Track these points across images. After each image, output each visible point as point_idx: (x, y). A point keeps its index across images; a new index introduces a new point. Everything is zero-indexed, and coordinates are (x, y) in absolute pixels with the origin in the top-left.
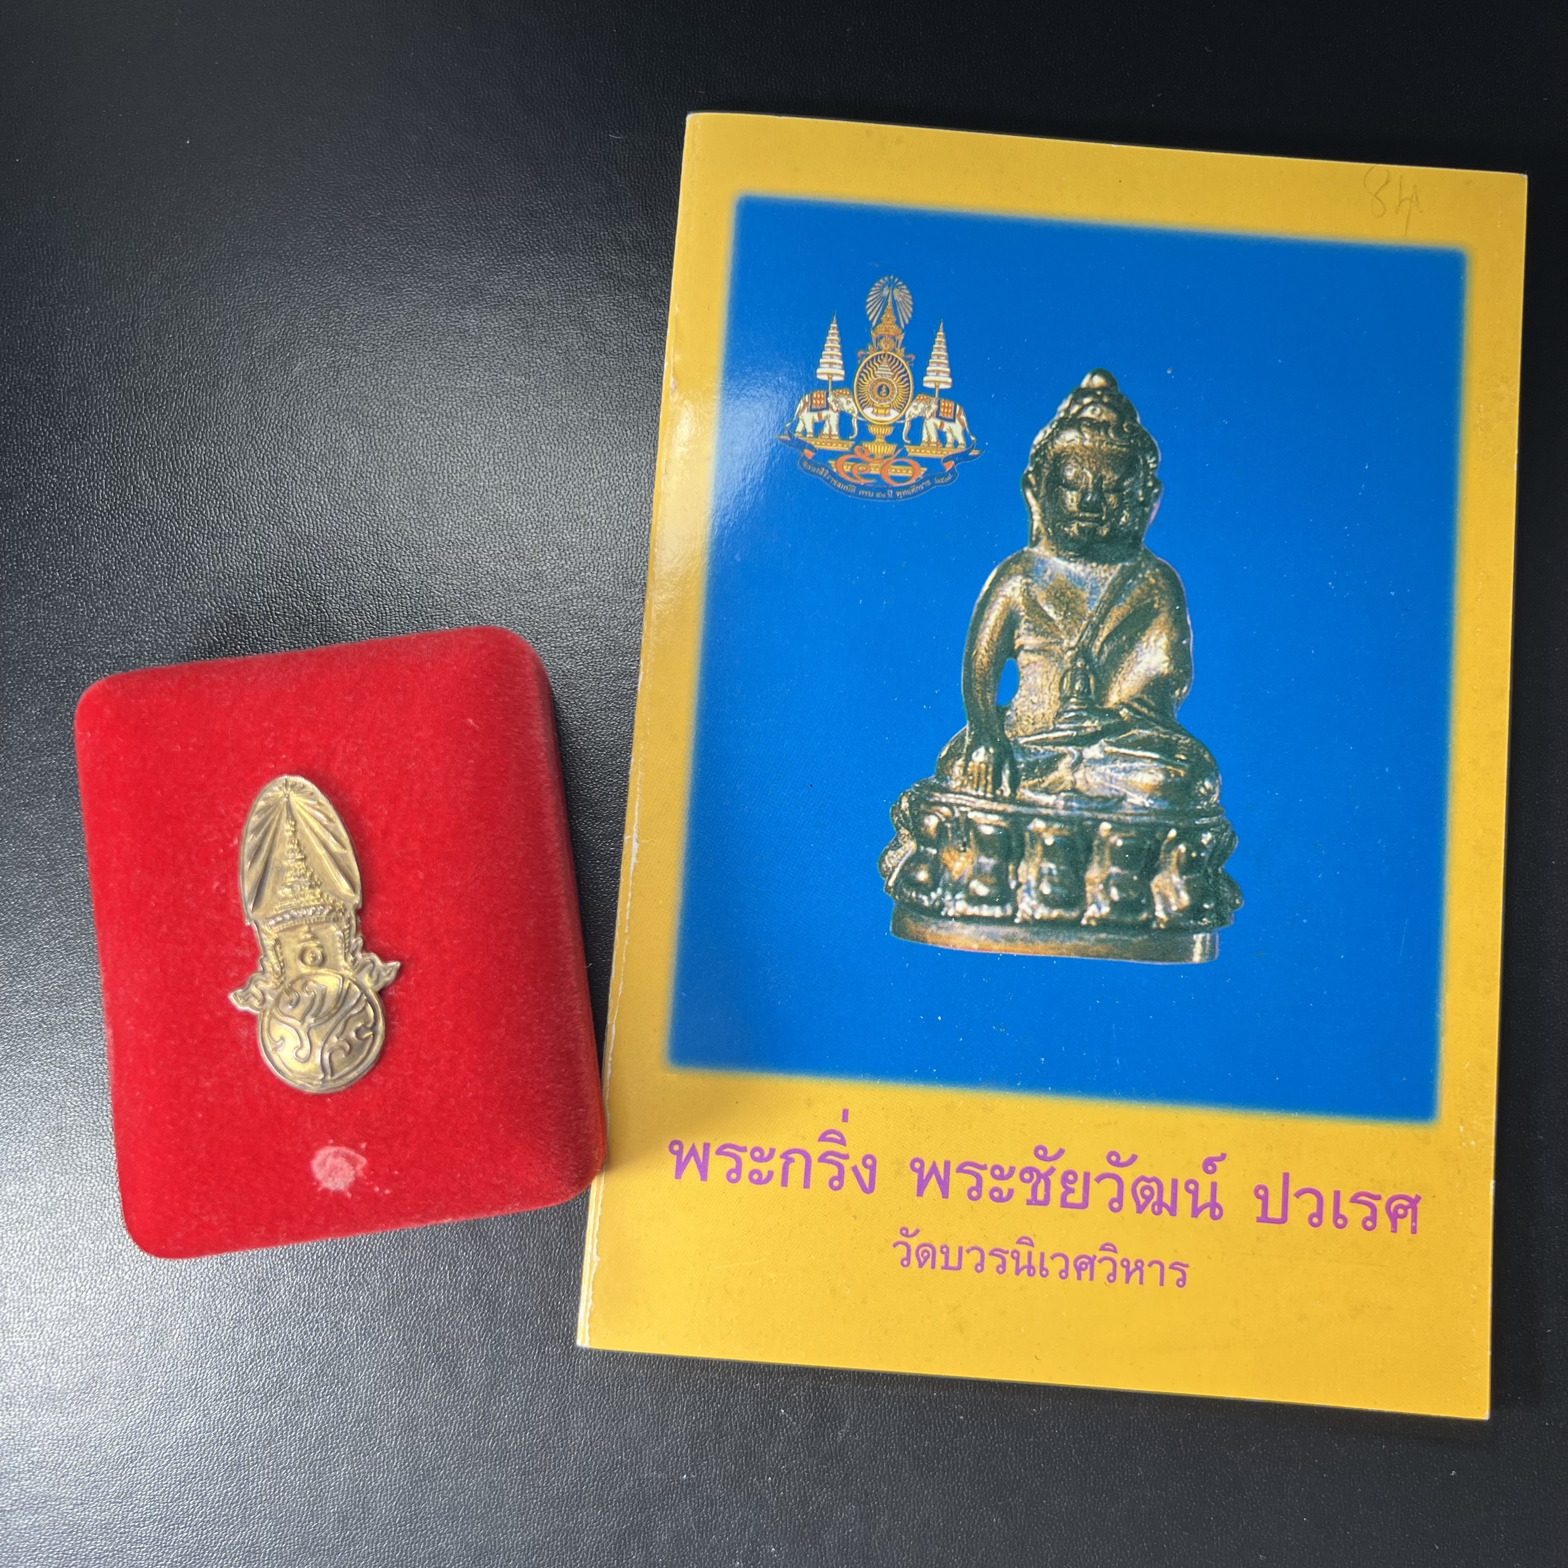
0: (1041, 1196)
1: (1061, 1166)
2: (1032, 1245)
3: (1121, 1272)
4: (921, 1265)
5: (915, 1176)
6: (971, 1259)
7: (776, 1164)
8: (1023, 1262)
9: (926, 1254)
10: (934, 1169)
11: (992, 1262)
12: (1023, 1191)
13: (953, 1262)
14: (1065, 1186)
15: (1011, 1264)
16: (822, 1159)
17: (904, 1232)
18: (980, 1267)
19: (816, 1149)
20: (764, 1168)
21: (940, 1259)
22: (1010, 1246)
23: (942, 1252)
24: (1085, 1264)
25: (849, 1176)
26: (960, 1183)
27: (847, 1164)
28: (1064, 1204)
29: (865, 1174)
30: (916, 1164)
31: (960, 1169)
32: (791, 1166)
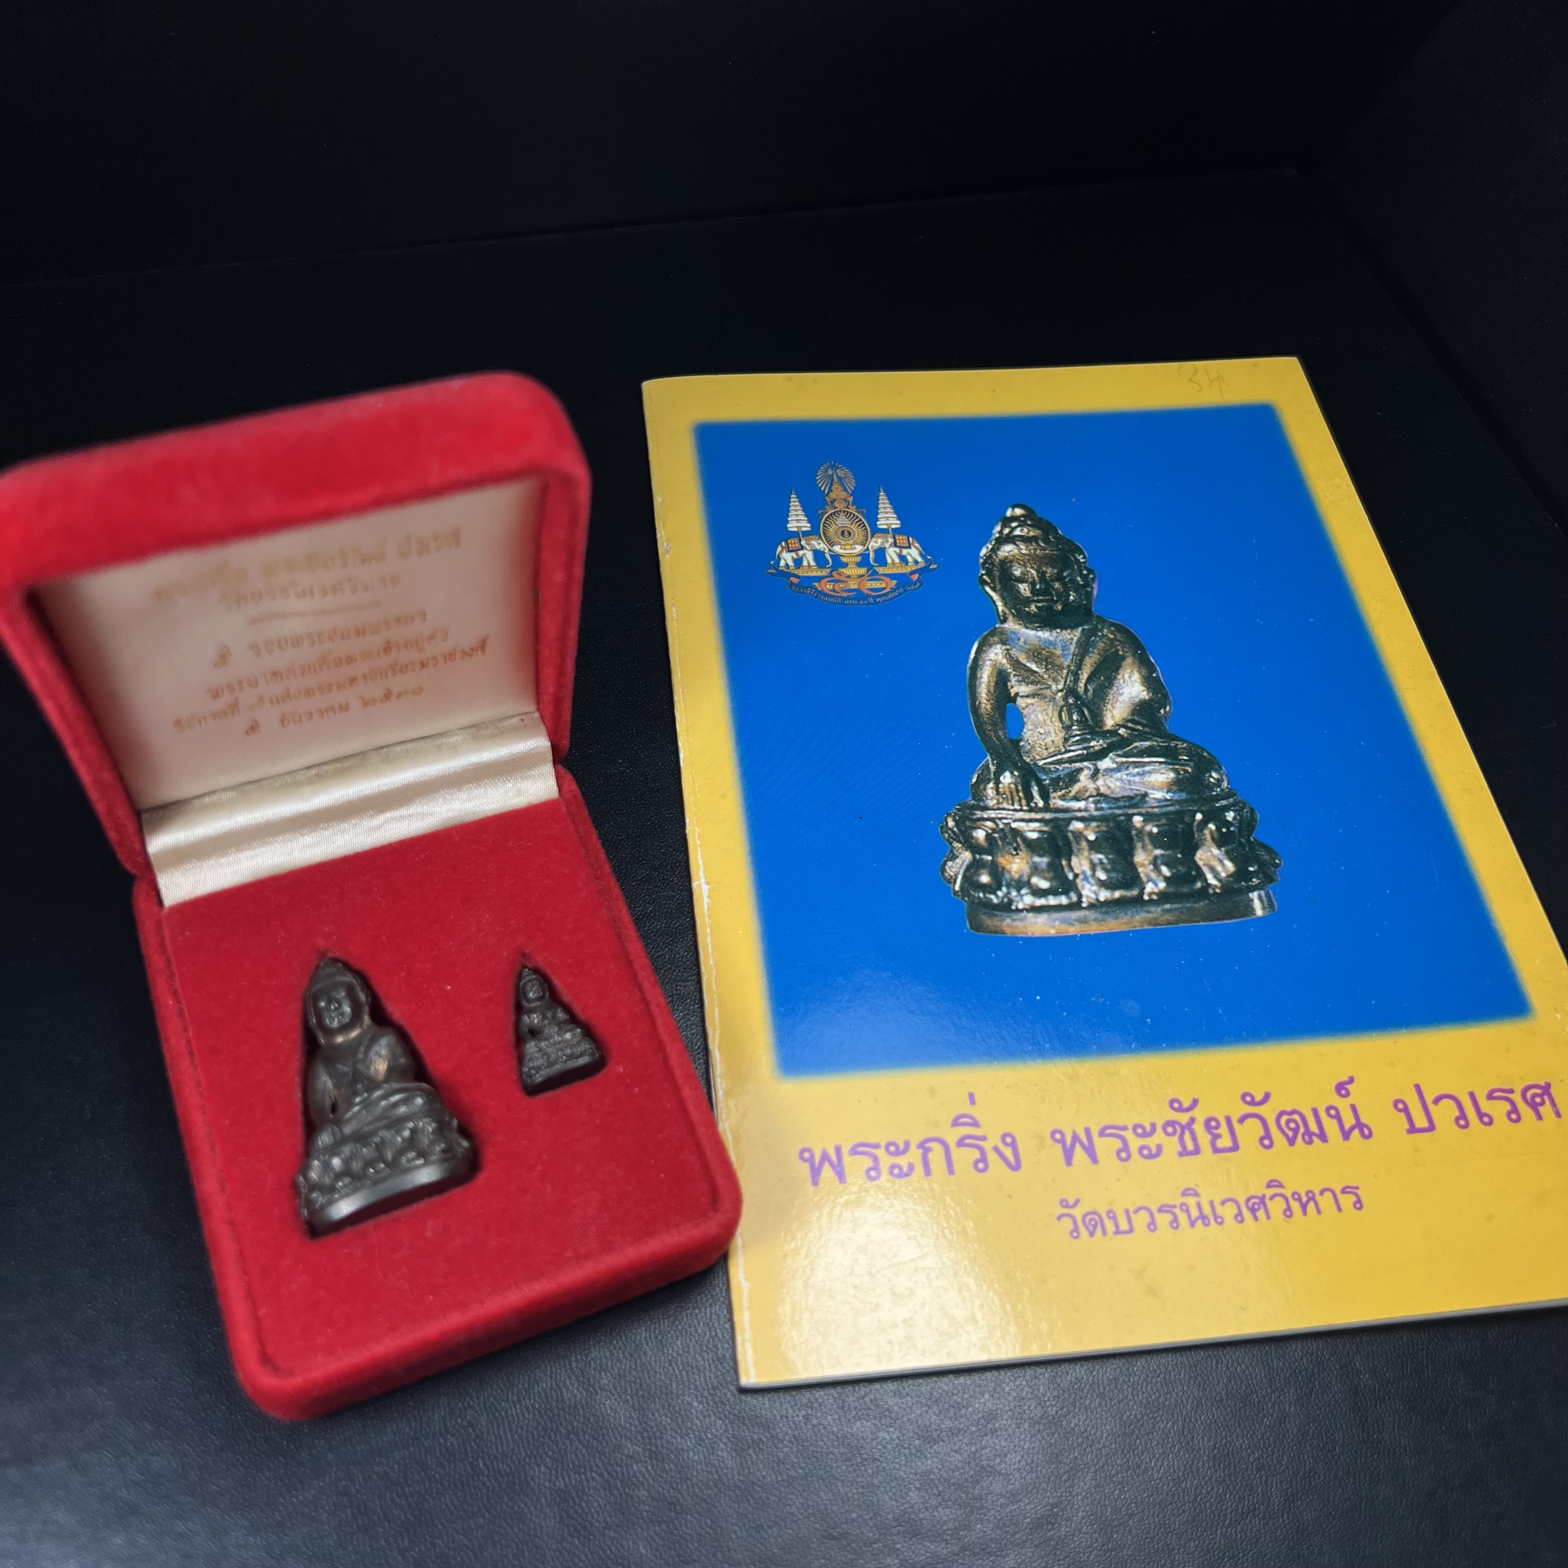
0: (1190, 1146)
1: (1200, 1114)
2: (1196, 1194)
3: (1295, 1206)
4: (1092, 1234)
5: (1058, 1148)
6: (1141, 1220)
7: (914, 1155)
8: (1195, 1213)
9: (1093, 1223)
10: (1075, 1138)
11: (1163, 1220)
12: (1171, 1145)
13: (1124, 1226)
14: (1211, 1133)
15: (1183, 1218)
16: (961, 1143)
17: (1064, 1203)
18: (1152, 1226)
19: (952, 1136)
20: (903, 1161)
21: (1109, 1225)
22: (1178, 1200)
23: (1109, 1218)
24: (1257, 1205)
25: (992, 1157)
26: (1106, 1147)
27: (987, 1145)
28: (1216, 1150)
29: (1008, 1152)
30: (1057, 1135)
31: (1102, 1133)
32: (930, 1156)
